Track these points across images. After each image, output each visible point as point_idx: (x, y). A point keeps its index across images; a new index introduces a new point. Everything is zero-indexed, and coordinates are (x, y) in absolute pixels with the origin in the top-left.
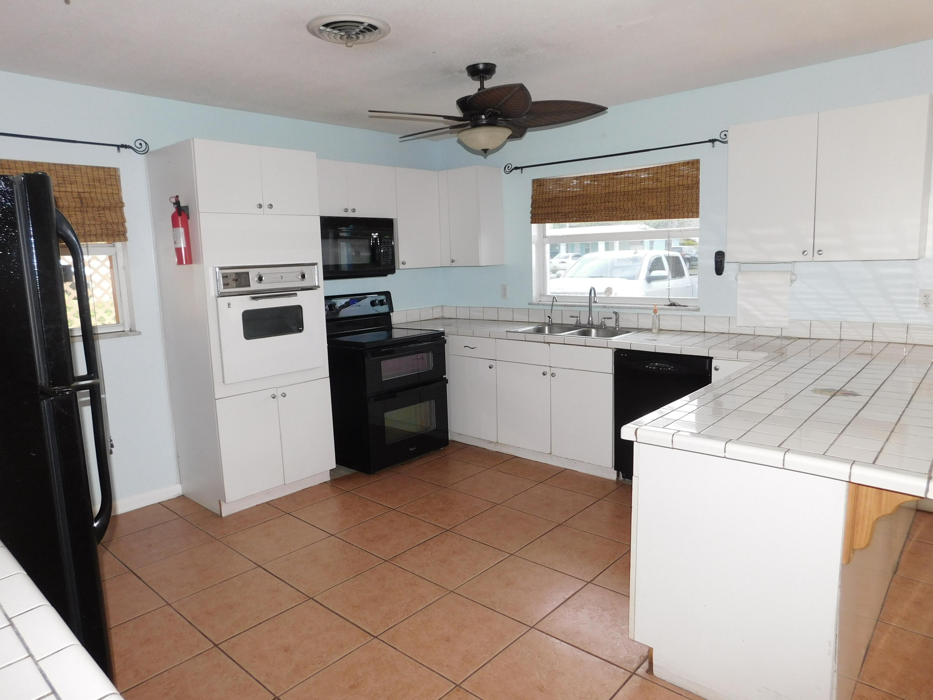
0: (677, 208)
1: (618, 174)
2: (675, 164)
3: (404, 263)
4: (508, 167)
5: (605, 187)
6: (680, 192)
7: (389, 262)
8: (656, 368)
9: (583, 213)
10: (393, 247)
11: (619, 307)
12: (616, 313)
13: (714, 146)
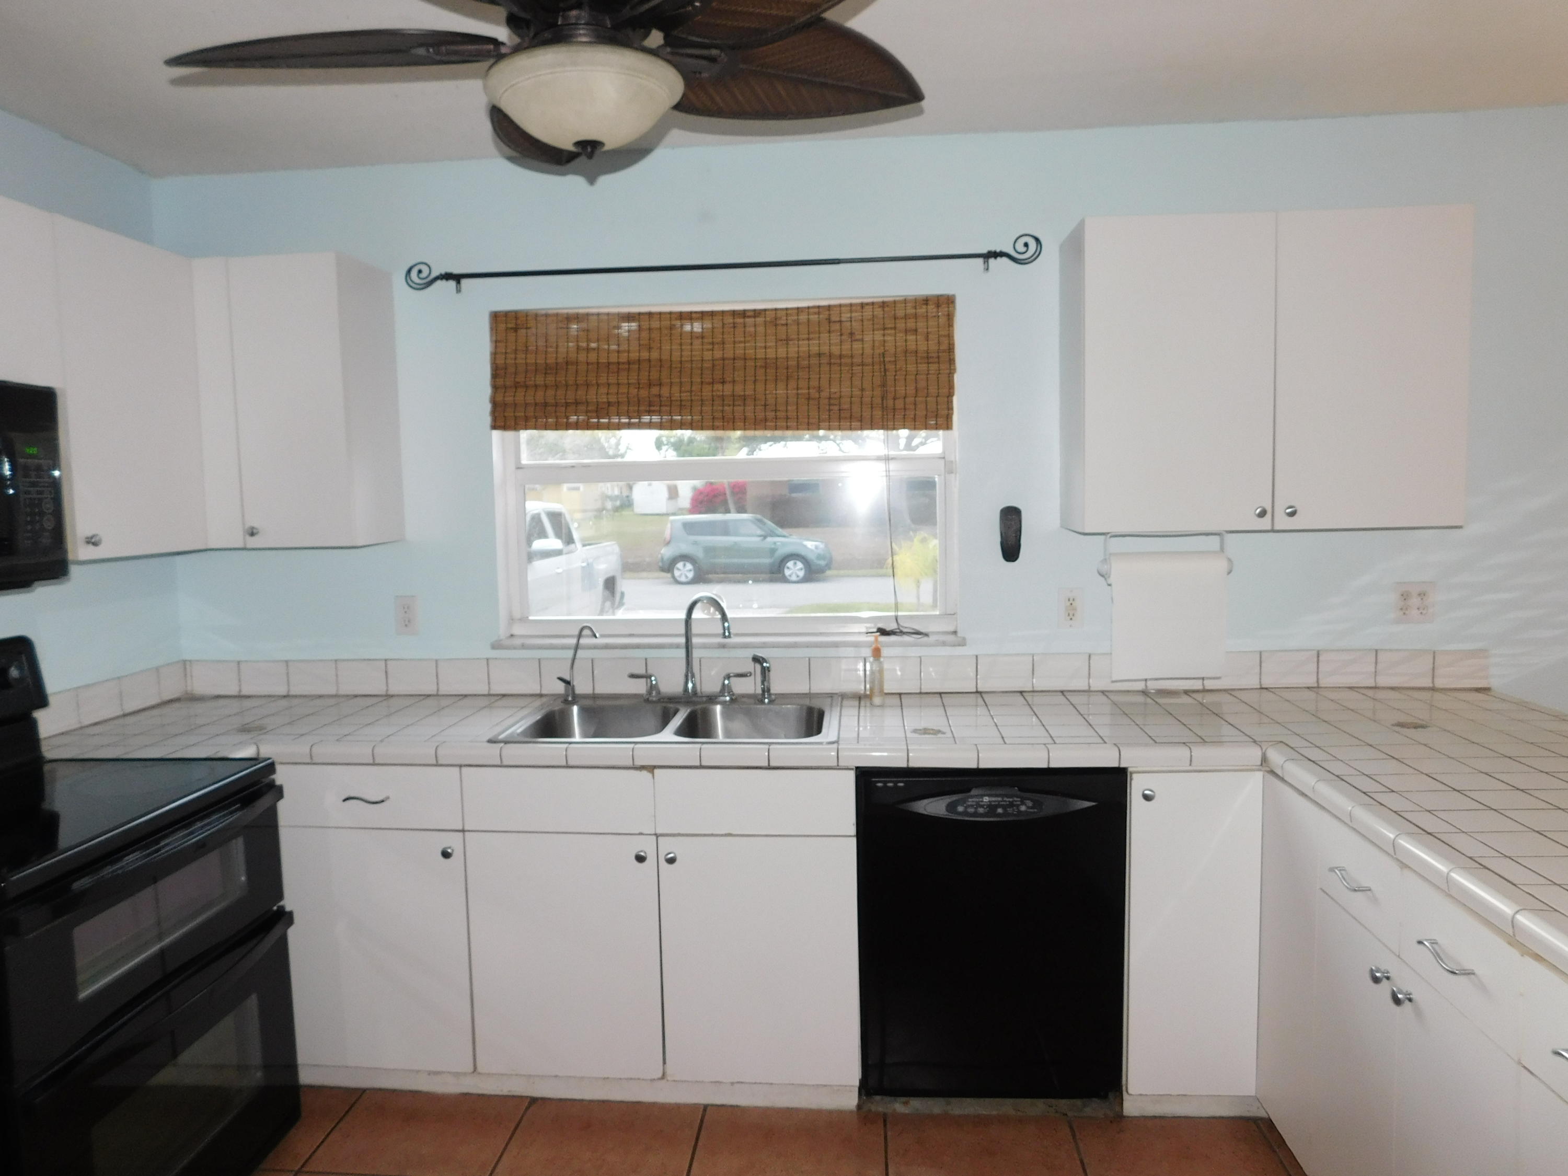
0: (899, 404)
1: (748, 314)
2: (895, 302)
3: (92, 541)
4: (420, 272)
5: (713, 343)
6: (911, 368)
7: (46, 540)
8: (986, 810)
9: (650, 406)
10: (56, 485)
11: (764, 646)
12: (757, 660)
13: (987, 269)
